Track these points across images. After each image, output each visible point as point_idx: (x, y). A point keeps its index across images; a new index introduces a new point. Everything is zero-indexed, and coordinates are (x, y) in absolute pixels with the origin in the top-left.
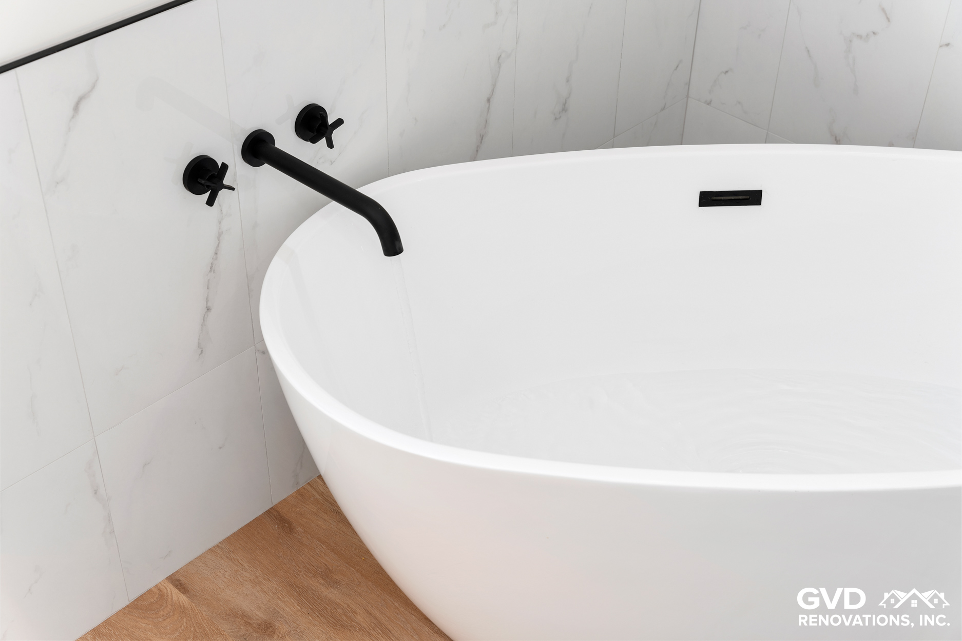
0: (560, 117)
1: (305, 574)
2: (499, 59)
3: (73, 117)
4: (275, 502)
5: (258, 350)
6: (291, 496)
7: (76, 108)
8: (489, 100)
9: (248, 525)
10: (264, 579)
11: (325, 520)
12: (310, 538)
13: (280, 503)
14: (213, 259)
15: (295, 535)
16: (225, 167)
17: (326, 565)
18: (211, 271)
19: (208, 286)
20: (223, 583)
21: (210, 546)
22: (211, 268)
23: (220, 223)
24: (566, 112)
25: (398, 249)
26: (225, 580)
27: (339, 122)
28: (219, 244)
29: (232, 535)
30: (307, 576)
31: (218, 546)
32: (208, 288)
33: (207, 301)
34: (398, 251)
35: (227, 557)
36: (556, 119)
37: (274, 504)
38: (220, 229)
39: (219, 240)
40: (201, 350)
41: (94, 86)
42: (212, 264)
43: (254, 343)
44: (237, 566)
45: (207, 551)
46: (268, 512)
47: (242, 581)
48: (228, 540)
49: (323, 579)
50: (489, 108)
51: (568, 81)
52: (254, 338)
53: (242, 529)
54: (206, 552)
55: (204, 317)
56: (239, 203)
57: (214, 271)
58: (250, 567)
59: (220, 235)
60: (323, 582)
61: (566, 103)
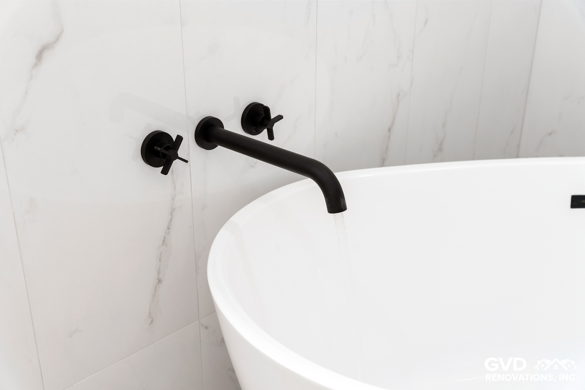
2: (398, 96)
3: (36, 65)
5: (202, 325)
7: (39, 56)
8: (390, 130)
14: (165, 233)
16: (180, 139)
18: (163, 244)
19: (160, 259)
22: (164, 241)
23: (173, 199)
24: (441, 151)
25: (342, 206)
27: (280, 118)
28: (171, 219)
32: (160, 261)
33: (159, 273)
34: (343, 208)
38: (173, 205)
39: (171, 215)
40: (151, 319)
41: (59, 38)
42: (164, 237)
43: (199, 318)
50: (389, 137)
51: (444, 126)
52: (199, 313)
55: (155, 288)
56: (191, 183)
57: (166, 244)
59: (172, 211)
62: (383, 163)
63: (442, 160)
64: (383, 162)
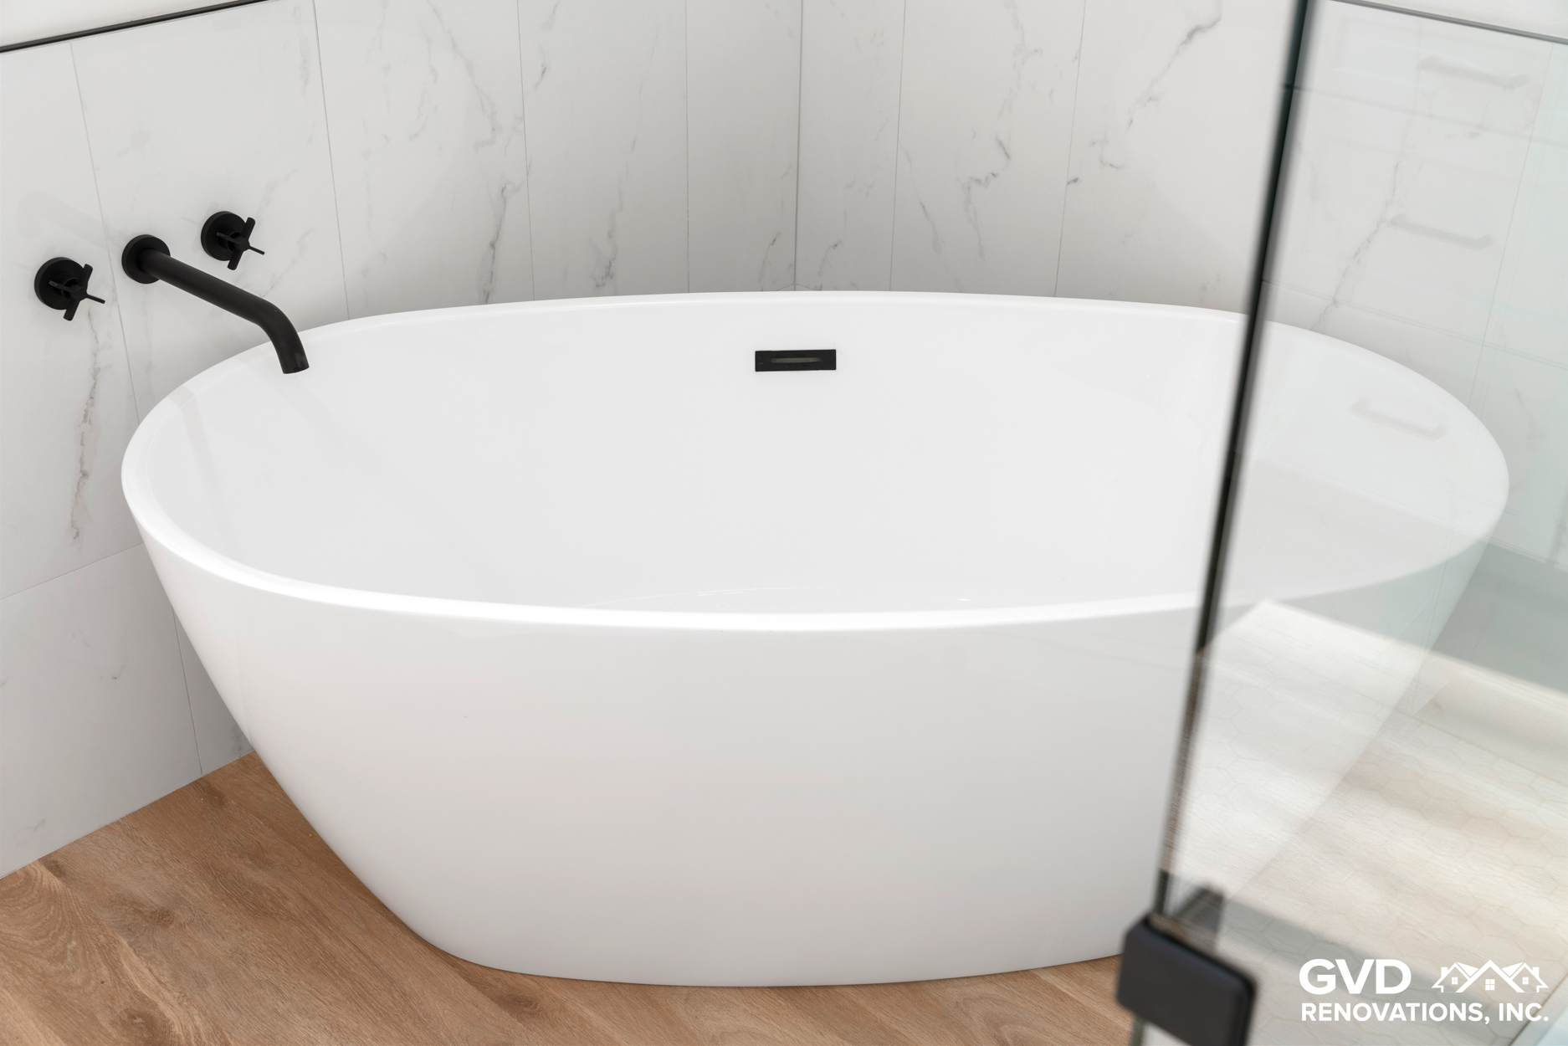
0: (604, 284)
1: (228, 854)
2: (503, 191)
4: (207, 771)
6: (231, 765)
8: (493, 245)
9: (165, 798)
10: (172, 860)
11: (269, 792)
12: (244, 812)
13: (214, 773)
14: (87, 404)
15: (225, 809)
17: (259, 843)
18: (85, 421)
19: (81, 442)
20: (115, 865)
21: (108, 821)
22: (86, 416)
23: (95, 355)
24: (612, 278)
25: (299, 364)
26: (118, 861)
28: (95, 384)
29: (139, 810)
30: (230, 856)
31: (118, 822)
32: (81, 445)
33: (80, 463)
34: (300, 366)
35: (128, 835)
36: (597, 286)
37: (204, 774)
38: (95, 363)
39: (95, 379)
40: (76, 531)
42: (86, 411)
44: (139, 845)
45: (102, 828)
46: (196, 784)
47: (141, 862)
48: (134, 816)
49: (251, 860)
50: (494, 257)
51: (610, 236)
53: (155, 803)
54: (101, 830)
55: (76, 485)
57: (89, 421)
58: (156, 846)
59: (96, 373)
60: (250, 863)
61: (610, 266)
62: (486, 298)
63: (616, 292)
64: (488, 297)
